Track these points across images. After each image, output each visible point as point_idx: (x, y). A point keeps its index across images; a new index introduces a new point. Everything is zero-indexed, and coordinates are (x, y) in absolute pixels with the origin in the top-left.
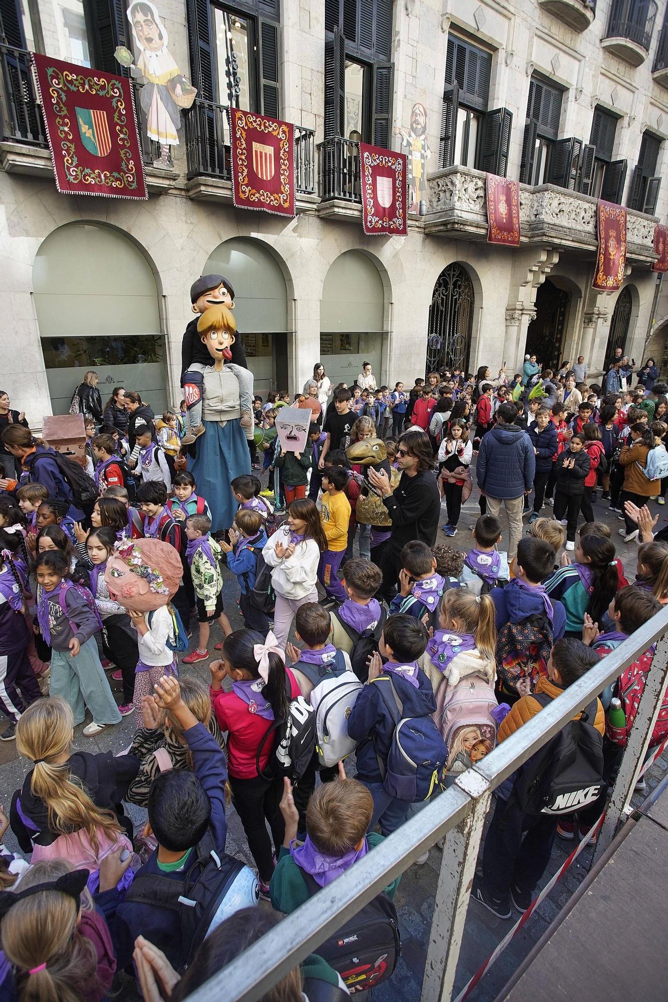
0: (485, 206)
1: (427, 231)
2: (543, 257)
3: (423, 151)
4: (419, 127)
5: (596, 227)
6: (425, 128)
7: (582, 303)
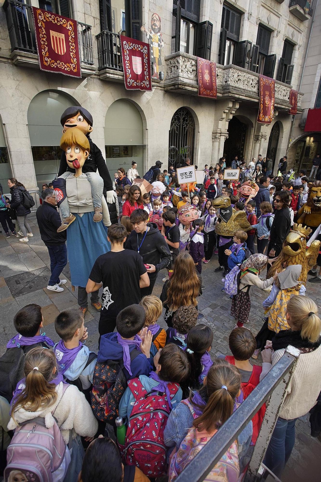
0: (196, 76)
1: (165, 89)
2: (231, 105)
3: (159, 42)
4: (156, 28)
5: (258, 89)
6: (160, 29)
7: (253, 130)
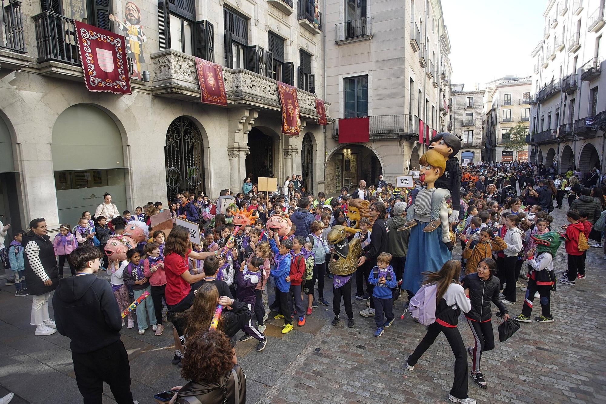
1: (154, 93)
2: (247, 114)
3: (139, 36)
4: (134, 18)
7: (281, 143)
